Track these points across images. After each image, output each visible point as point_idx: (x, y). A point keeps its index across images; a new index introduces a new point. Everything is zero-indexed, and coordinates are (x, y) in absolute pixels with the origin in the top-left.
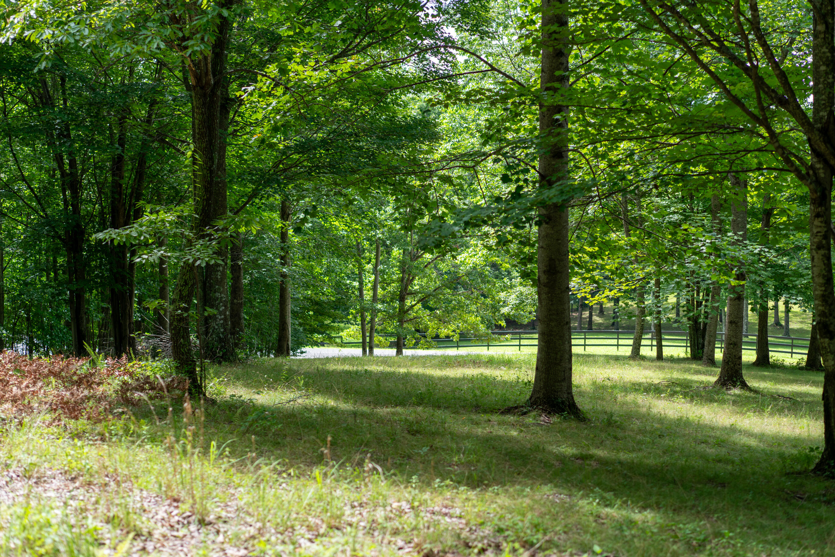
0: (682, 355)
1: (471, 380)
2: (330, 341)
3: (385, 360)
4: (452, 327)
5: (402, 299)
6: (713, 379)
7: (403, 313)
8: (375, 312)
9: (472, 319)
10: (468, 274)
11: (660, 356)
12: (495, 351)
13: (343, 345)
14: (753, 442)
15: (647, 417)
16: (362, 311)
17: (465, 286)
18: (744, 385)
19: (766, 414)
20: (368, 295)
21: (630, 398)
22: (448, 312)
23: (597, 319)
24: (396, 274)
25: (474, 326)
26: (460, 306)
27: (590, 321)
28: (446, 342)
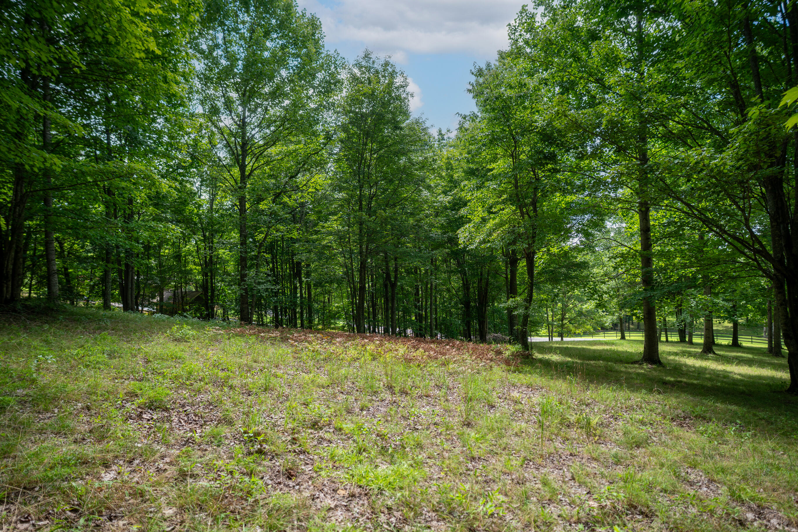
0: (676, 340)
1: (607, 350)
2: (538, 335)
3: (557, 342)
4: (581, 330)
5: (562, 321)
6: (700, 350)
7: (562, 326)
8: (552, 325)
9: (588, 327)
10: (586, 312)
11: (667, 341)
12: (596, 338)
13: (541, 336)
14: (739, 377)
15: (686, 365)
16: (548, 325)
17: (585, 316)
18: (714, 353)
19: (734, 365)
20: (550, 319)
21: (672, 357)
22: (579, 325)
23: (631, 326)
24: (560, 312)
25: (589, 329)
26: (584, 323)
27: (629, 327)
28: (579, 335)
